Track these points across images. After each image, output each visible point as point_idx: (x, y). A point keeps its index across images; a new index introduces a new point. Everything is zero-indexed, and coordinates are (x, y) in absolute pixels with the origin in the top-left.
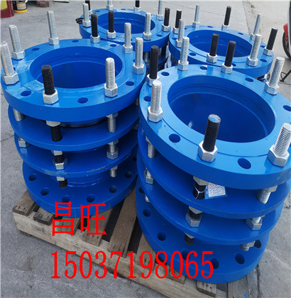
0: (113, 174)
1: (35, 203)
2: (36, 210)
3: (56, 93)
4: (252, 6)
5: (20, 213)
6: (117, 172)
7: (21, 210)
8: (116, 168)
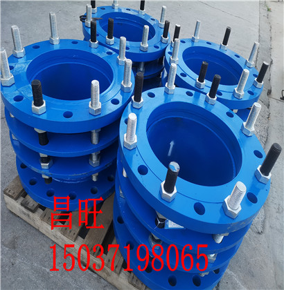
0: (94, 179)
1: (23, 190)
2: (24, 196)
3: (44, 105)
4: (269, 10)
5: (9, 196)
6: (97, 177)
7: (10, 194)
8: (97, 174)
